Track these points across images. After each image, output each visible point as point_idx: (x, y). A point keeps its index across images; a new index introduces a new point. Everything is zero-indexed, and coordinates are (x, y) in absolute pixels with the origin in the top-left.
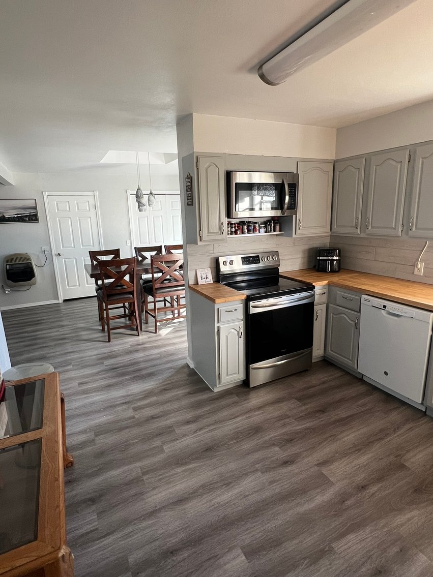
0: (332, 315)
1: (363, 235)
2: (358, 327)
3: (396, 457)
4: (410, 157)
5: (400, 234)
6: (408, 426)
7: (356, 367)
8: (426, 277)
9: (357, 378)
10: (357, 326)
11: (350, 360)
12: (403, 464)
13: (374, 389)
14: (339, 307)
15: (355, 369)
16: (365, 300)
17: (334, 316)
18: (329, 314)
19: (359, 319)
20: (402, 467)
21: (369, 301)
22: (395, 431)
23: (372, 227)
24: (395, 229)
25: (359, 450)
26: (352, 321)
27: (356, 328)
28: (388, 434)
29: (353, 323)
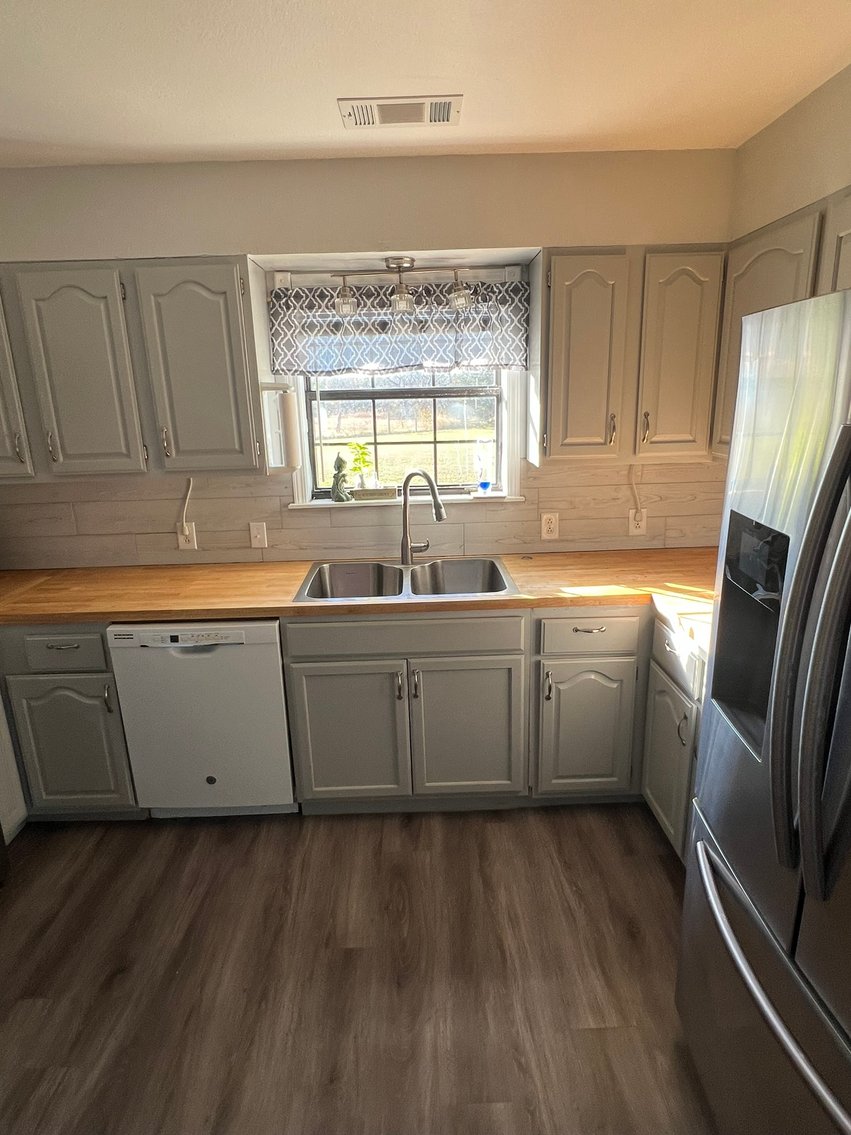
0: (24, 702)
1: (43, 478)
2: (114, 707)
3: (327, 945)
4: (124, 287)
5: (143, 466)
6: (297, 862)
7: (132, 802)
8: (204, 550)
9: (139, 822)
10: (111, 706)
11: (113, 792)
12: (347, 949)
13: (190, 825)
14: (42, 678)
15: (132, 807)
16: (118, 636)
17: (33, 703)
18: (14, 702)
19: (112, 686)
20: (349, 956)
21: (129, 636)
22: (287, 892)
23: (66, 456)
24: (128, 456)
25: (264, 996)
26: (93, 697)
27: (110, 711)
28: (281, 909)
29: (96, 702)
